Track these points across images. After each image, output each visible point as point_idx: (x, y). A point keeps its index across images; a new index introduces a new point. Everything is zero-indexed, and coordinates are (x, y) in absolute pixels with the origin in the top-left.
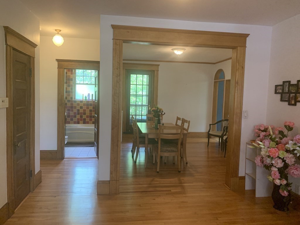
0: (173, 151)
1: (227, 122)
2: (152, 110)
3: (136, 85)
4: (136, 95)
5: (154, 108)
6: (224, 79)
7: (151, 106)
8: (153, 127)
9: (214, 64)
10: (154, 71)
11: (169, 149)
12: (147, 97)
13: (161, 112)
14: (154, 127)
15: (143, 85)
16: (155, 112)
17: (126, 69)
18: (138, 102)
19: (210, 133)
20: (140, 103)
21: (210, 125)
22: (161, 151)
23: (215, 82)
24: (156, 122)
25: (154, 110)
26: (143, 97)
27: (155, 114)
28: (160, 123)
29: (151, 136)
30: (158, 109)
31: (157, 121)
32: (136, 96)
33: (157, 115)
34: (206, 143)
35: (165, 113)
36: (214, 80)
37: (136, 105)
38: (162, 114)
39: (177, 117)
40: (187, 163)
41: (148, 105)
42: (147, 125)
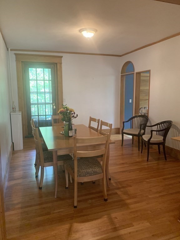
0: (96, 173)
1: (140, 118)
2: (59, 111)
3: (37, 80)
4: (37, 92)
5: (62, 109)
6: (134, 71)
7: (55, 104)
8: (61, 134)
9: (120, 56)
10: (57, 64)
11: (90, 170)
12: (50, 94)
13: (72, 114)
14: (63, 134)
15: (44, 80)
16: (63, 115)
17: (22, 62)
18: (41, 100)
19: (123, 131)
20: (43, 101)
21: (124, 122)
22: (79, 176)
23: (122, 76)
24: (66, 128)
25: (62, 112)
26: (46, 95)
27: (64, 117)
28: (71, 129)
29: (61, 153)
30: (67, 110)
31: (67, 126)
32: (37, 94)
33: (67, 118)
34: (120, 140)
35: (77, 115)
36: (121, 74)
37: (38, 104)
38: (73, 116)
39: (90, 117)
40: (110, 179)
41: (52, 104)
42: (53, 129)
